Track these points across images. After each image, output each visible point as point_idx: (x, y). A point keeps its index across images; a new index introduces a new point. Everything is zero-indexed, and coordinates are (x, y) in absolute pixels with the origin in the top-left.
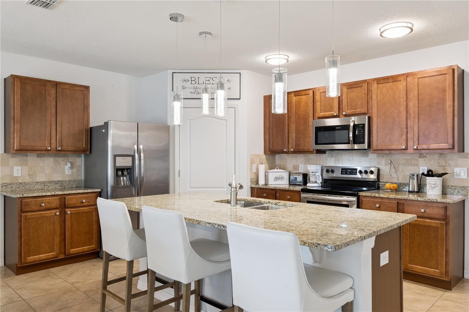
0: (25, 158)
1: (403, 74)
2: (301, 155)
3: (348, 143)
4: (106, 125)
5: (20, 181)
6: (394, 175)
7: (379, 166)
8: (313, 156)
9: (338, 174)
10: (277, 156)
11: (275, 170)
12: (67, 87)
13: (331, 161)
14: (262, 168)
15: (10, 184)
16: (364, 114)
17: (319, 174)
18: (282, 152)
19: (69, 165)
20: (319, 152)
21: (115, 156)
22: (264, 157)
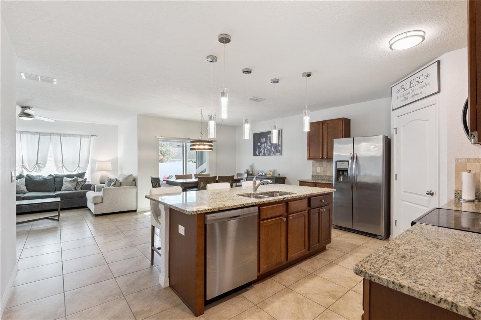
0: (322, 163)
5: (320, 175)
12: (330, 122)
15: (315, 176)
21: (336, 162)
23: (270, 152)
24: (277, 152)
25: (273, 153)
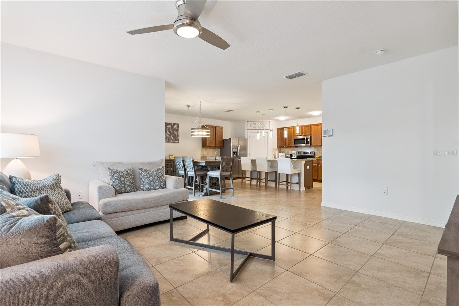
1: (320, 124)
2: (290, 148)
3: (304, 144)
4: (230, 139)
5: (205, 156)
6: (319, 154)
7: (314, 151)
8: (294, 148)
9: (302, 154)
10: (281, 149)
11: (281, 153)
12: (218, 127)
13: (300, 150)
14: (277, 152)
15: (203, 157)
16: (309, 135)
17: (296, 154)
18: (283, 147)
19: (216, 151)
20: (296, 147)
21: (233, 148)
22: (277, 149)
23: (168, 139)
24: (176, 140)
25: (172, 141)
